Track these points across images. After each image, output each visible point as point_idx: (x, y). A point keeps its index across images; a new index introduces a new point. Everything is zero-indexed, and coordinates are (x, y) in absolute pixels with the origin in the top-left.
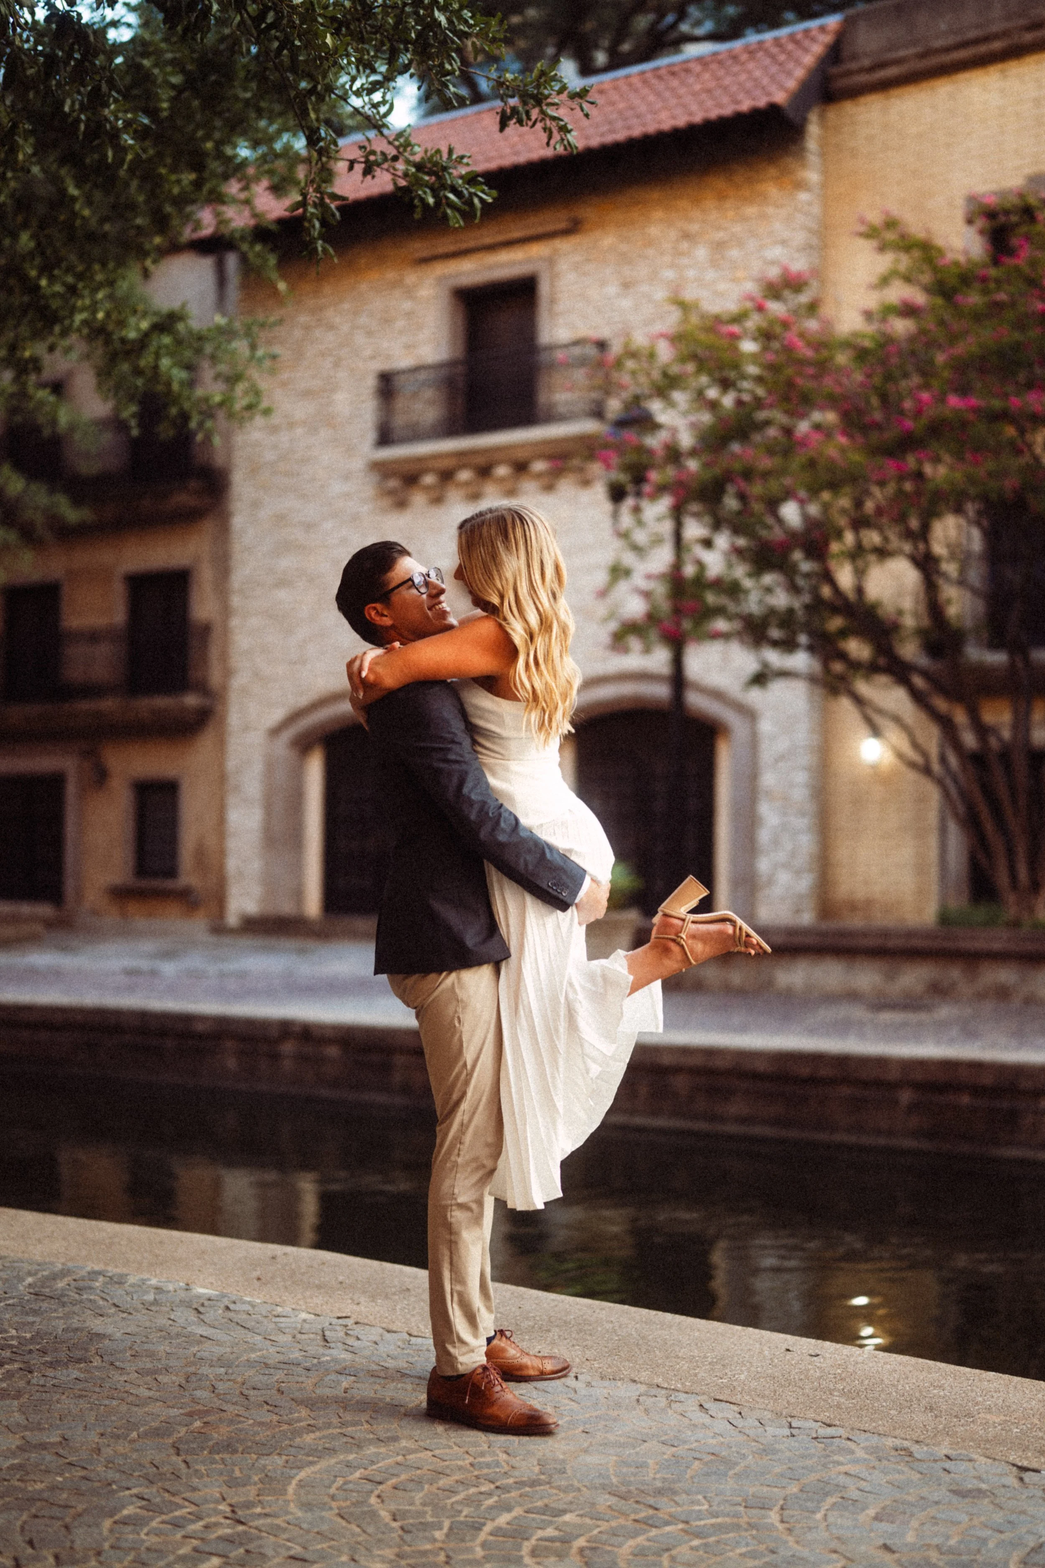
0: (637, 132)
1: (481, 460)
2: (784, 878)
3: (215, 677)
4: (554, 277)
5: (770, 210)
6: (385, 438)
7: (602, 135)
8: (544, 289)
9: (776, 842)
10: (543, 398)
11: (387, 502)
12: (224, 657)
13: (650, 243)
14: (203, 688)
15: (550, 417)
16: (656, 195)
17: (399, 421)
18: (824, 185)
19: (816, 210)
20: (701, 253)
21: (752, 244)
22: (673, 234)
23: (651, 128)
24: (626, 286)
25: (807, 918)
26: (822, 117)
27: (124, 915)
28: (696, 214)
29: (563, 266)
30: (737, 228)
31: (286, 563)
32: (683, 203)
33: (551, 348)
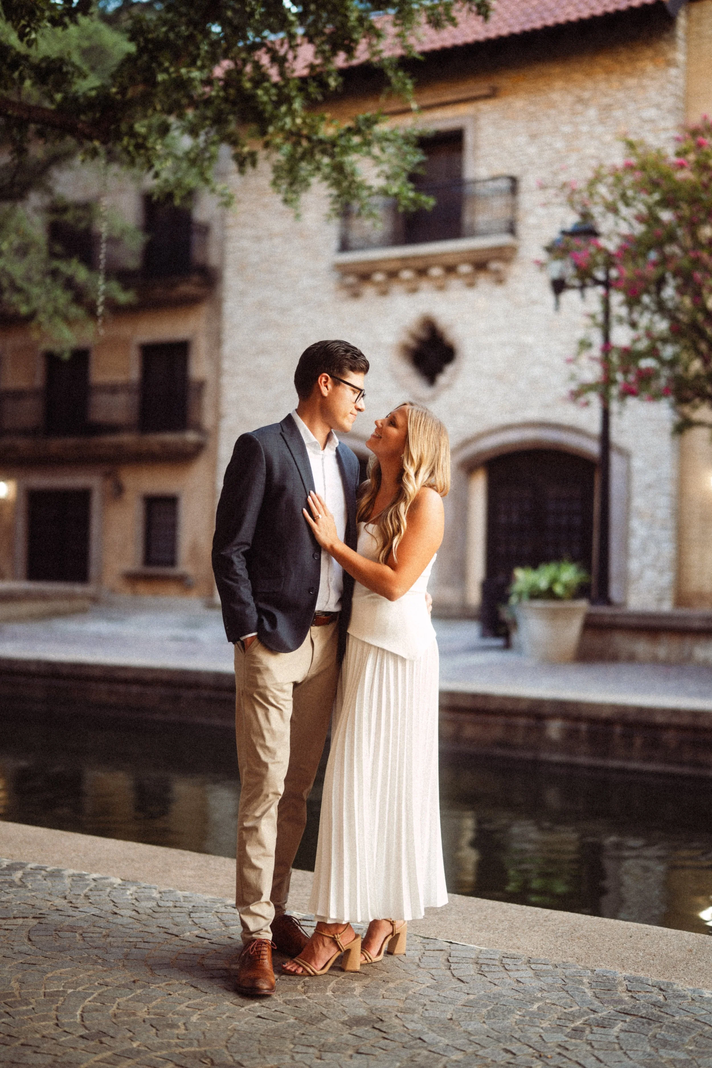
0: (550, 22)
1: (420, 264)
2: (650, 575)
3: (208, 420)
4: (477, 129)
5: (646, 82)
6: (345, 246)
7: (521, 24)
8: (469, 139)
9: (644, 549)
10: (467, 219)
11: (343, 294)
12: (217, 405)
13: (552, 105)
14: (198, 428)
15: (473, 234)
16: (557, 70)
17: (355, 234)
18: (688, 64)
19: (681, 81)
20: (592, 113)
21: (631, 107)
22: (570, 99)
23: (562, 19)
24: (533, 137)
25: (667, 607)
26: (688, 14)
27: (135, 593)
28: (589, 84)
29: (483, 121)
30: (620, 95)
31: (267, 337)
32: (578, 76)
33: (475, 182)
